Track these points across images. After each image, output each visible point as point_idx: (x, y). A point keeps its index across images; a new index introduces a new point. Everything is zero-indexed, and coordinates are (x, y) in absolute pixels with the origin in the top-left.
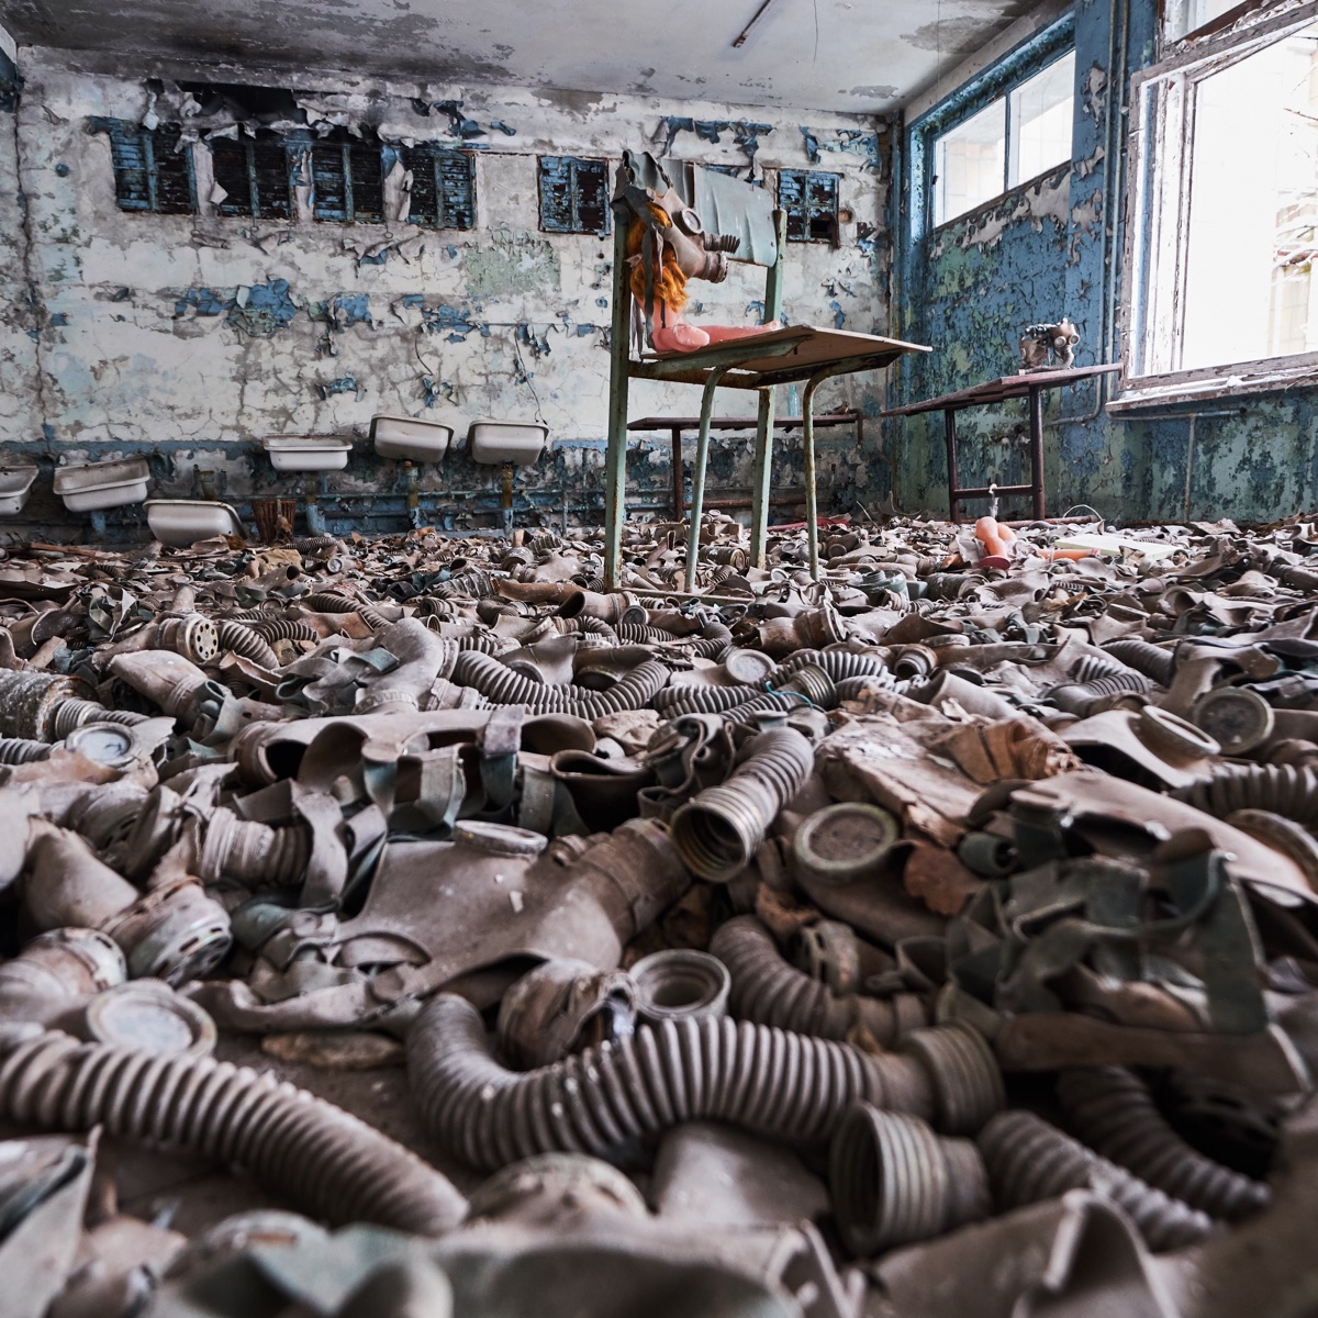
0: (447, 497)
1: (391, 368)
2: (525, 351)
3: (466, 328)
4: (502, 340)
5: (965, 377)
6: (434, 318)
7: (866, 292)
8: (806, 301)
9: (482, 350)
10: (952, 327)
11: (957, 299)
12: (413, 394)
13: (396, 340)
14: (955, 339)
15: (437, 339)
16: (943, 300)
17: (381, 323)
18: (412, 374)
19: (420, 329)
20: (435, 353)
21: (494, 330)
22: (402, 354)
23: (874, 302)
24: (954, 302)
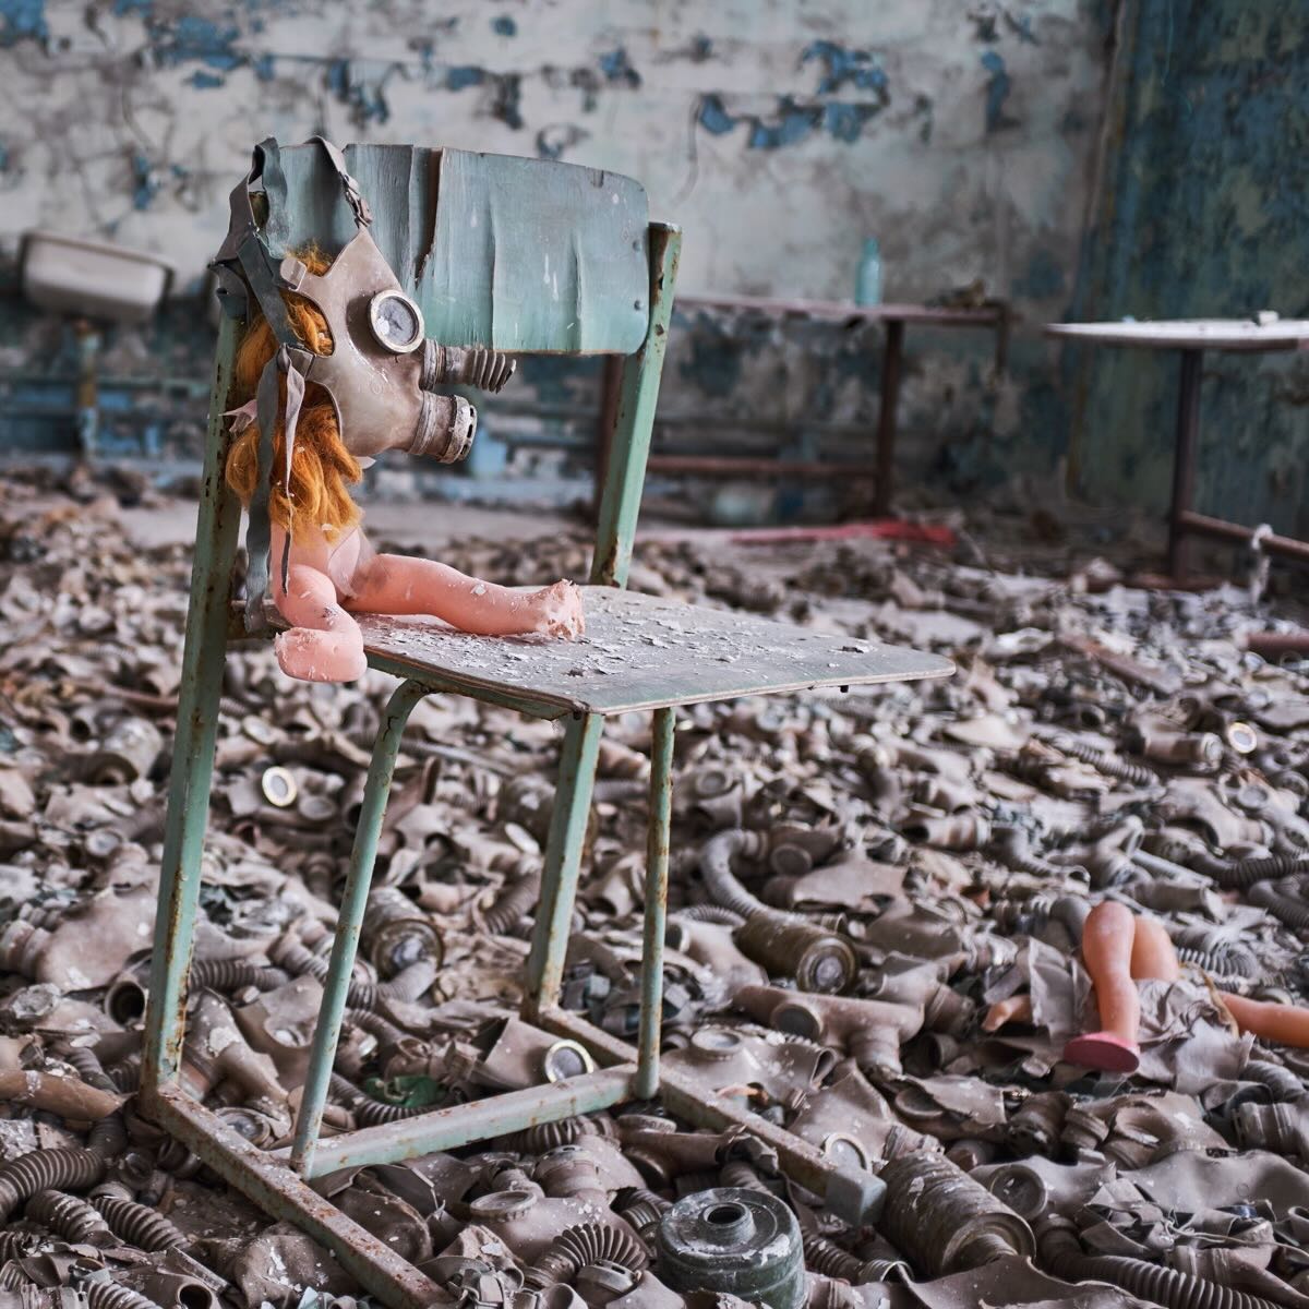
0: (155, 389)
1: (75, 132)
2: (337, 116)
3: (226, 61)
4: (295, 89)
5: (1252, 244)
6: (167, 39)
7: (1062, 35)
8: (930, 48)
9: (252, 106)
10: (1238, 132)
11: (1257, 75)
12: (112, 184)
13: (91, 80)
14: (1242, 159)
15: (169, 81)
16: (1228, 71)
17: (65, 44)
18: (113, 144)
19: (137, 60)
20: (163, 107)
21: (283, 69)
22: (99, 106)
23: (1077, 60)
24: (1250, 79)
